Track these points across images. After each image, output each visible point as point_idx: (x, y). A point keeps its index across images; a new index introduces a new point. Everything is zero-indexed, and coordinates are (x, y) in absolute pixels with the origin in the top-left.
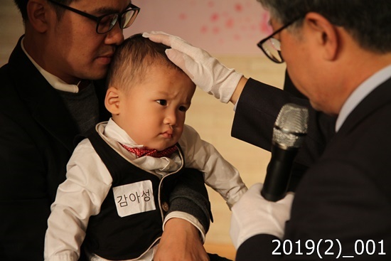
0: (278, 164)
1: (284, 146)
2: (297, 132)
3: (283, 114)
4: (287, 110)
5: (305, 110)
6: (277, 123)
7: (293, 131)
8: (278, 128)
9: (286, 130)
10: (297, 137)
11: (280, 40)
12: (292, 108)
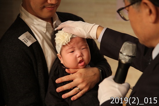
0: (120, 70)
1: (123, 61)
2: (130, 55)
3: (124, 46)
4: (126, 44)
5: (135, 45)
6: (121, 51)
7: (128, 54)
8: (121, 53)
9: (125, 54)
10: (130, 58)
11: (128, 11)
12: (128, 44)
